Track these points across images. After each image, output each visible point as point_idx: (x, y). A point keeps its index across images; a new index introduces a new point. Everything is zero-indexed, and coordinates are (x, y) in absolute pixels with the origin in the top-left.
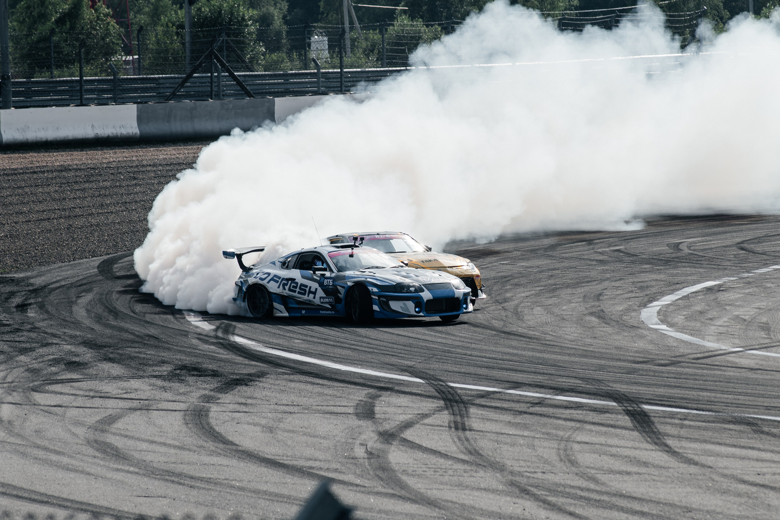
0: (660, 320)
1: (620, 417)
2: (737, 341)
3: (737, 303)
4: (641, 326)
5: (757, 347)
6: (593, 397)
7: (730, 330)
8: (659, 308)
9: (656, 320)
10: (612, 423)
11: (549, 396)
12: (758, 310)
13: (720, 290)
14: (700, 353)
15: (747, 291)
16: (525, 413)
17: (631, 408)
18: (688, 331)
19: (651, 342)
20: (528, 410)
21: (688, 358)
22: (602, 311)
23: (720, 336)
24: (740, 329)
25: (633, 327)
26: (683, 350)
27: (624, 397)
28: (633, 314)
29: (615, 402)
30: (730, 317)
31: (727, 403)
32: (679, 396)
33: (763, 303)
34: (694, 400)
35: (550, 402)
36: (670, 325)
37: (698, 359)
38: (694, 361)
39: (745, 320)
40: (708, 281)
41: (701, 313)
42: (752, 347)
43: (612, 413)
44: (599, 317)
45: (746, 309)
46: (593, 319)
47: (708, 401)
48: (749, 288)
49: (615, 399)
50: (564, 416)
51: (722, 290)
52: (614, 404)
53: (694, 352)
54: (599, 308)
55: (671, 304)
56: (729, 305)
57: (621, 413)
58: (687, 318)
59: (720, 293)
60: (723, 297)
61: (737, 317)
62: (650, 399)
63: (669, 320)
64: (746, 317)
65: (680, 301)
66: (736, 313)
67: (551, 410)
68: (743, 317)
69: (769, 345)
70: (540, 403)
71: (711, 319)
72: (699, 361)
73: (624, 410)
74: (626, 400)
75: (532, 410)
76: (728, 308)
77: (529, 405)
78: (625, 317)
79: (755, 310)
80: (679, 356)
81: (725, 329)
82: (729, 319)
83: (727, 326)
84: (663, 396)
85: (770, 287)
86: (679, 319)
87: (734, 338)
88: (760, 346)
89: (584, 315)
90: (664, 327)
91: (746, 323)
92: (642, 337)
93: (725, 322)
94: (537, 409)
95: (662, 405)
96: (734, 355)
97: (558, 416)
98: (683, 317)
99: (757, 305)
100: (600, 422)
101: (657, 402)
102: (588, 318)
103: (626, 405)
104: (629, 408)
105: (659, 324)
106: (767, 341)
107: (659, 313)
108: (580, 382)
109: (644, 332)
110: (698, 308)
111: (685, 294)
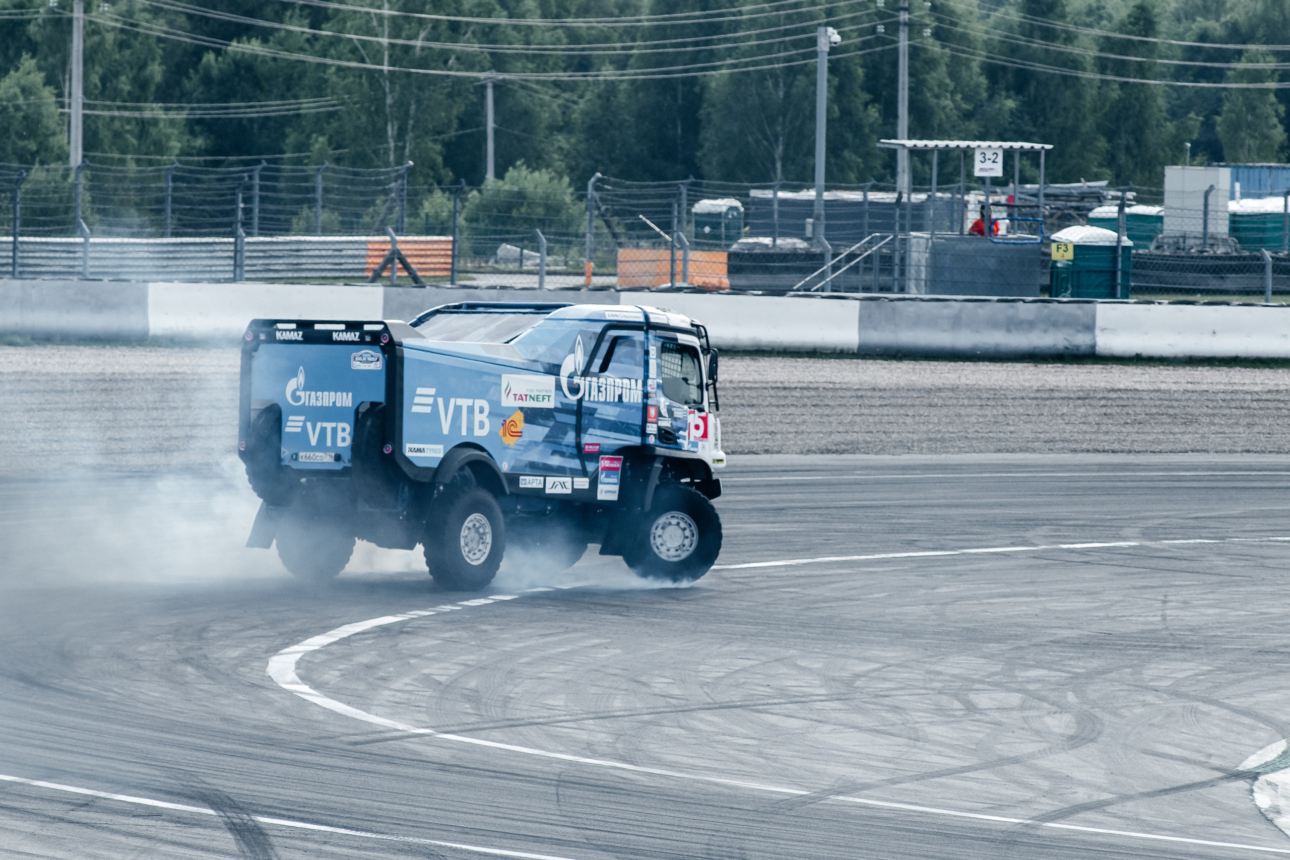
0: (298, 675)
1: (217, 833)
2: (423, 717)
3: (430, 655)
4: (267, 684)
5: (456, 728)
6: (177, 798)
7: (413, 697)
8: (299, 656)
9: (292, 675)
10: (204, 843)
11: (102, 794)
12: (463, 667)
13: (402, 632)
14: (361, 734)
15: (447, 635)
16: (62, 820)
17: (238, 821)
18: (343, 697)
19: (282, 712)
20: (65, 816)
21: (341, 742)
22: (205, 657)
23: (395, 708)
24: (430, 697)
25: (253, 685)
26: (333, 728)
27: (228, 802)
28: (256, 664)
29: (212, 808)
30: (416, 676)
31: (398, 819)
32: (320, 803)
33: (472, 657)
34: (344, 811)
35: (102, 803)
36: (317, 686)
37: (356, 743)
38: (350, 747)
39: (440, 683)
40: (384, 615)
41: (368, 667)
42: (448, 729)
43: (205, 827)
44: (198, 667)
45: (442, 665)
46: (190, 669)
47: (366, 814)
48: (451, 630)
49: (213, 805)
50: (124, 828)
51: (407, 633)
52: (211, 812)
53: (351, 732)
54: (200, 652)
55: (319, 651)
56: (416, 657)
57: (219, 828)
58: (344, 675)
59: (403, 636)
60: (406, 644)
61: (427, 677)
62: (271, 807)
63: (315, 677)
64: (442, 679)
65: (335, 647)
66: (426, 671)
67: (105, 818)
68: (437, 678)
69: (476, 726)
70: (87, 804)
71: (383, 679)
72: (358, 747)
73: (226, 824)
74: (231, 807)
75: (73, 815)
76: (412, 661)
77: (70, 807)
78: (241, 669)
79: (457, 667)
80: (324, 738)
81: (406, 696)
82: (415, 680)
83: (410, 692)
84: (293, 803)
85: (486, 631)
86: (331, 676)
87: (420, 712)
88: (463, 728)
89: (174, 662)
90: (305, 688)
91: (441, 687)
92: (268, 703)
93: (406, 684)
94: (81, 815)
95: (289, 818)
96: (417, 740)
97: (115, 827)
98: (337, 673)
99: (463, 658)
100: (184, 840)
101: (282, 812)
102: (180, 667)
103: (229, 814)
104: (235, 821)
105: (297, 683)
106: (473, 719)
107: (298, 664)
108: (157, 773)
109: (272, 695)
110: (364, 659)
111: (345, 635)
